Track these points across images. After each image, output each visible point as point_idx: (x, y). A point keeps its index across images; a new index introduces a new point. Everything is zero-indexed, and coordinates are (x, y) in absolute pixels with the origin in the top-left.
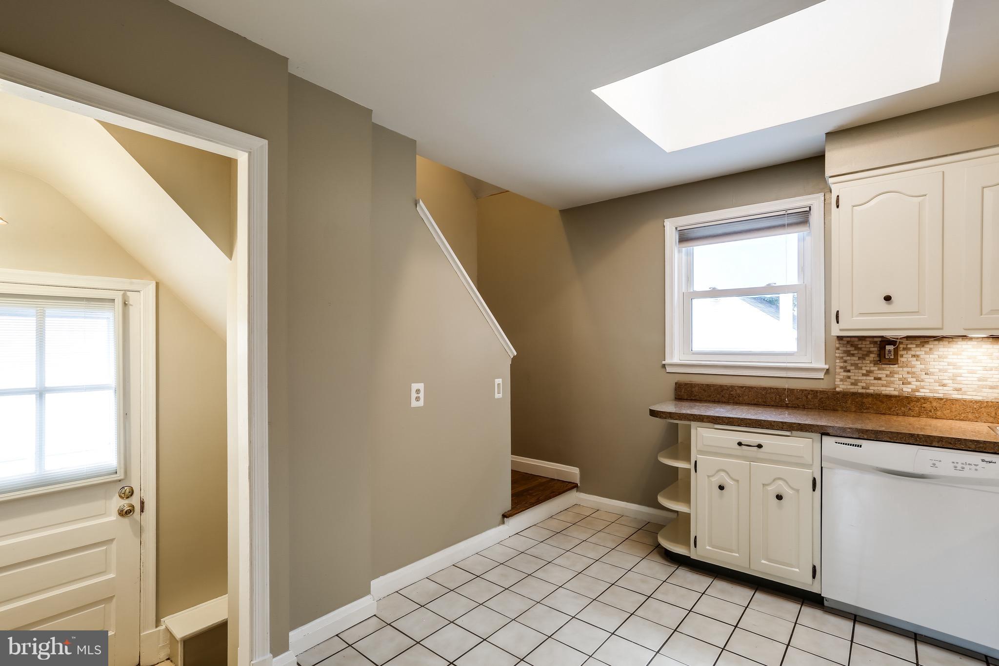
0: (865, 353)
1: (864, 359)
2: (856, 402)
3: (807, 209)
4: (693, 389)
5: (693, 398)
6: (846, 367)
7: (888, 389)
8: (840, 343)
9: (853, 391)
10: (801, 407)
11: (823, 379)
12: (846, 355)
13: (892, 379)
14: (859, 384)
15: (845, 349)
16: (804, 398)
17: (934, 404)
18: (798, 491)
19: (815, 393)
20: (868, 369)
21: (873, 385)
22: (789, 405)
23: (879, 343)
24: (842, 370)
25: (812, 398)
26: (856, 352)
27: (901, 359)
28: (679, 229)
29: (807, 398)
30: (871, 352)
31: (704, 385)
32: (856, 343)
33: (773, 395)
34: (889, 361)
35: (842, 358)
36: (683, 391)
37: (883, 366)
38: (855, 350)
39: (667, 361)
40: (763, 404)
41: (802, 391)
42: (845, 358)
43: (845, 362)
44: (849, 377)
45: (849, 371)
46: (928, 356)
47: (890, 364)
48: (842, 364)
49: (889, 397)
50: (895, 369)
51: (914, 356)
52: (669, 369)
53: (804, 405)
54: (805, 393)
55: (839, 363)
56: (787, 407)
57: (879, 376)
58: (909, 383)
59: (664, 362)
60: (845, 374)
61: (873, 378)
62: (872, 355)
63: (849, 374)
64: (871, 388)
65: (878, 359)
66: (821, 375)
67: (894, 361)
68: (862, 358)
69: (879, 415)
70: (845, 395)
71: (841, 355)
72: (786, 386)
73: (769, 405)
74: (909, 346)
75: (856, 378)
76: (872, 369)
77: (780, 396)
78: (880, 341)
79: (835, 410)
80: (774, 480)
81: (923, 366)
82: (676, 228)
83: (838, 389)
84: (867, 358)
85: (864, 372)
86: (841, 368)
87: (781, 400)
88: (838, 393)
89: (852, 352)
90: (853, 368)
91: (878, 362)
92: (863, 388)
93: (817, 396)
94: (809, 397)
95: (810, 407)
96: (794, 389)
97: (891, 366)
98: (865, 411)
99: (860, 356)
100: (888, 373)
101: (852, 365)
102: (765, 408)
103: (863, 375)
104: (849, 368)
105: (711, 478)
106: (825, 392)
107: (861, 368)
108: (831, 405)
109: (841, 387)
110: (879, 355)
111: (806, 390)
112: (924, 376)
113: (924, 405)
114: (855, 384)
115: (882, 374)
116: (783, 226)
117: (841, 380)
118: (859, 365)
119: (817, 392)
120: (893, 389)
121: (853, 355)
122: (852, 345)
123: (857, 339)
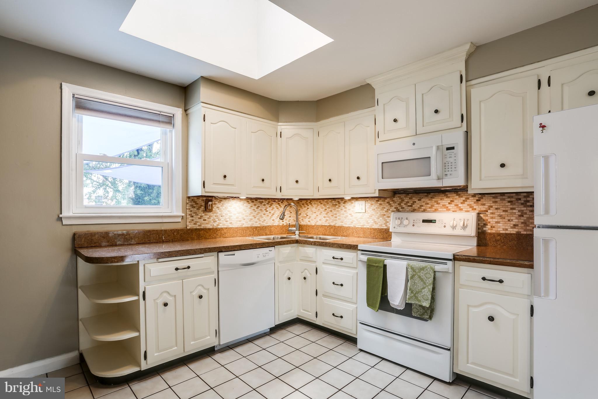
0: (199, 206)
1: (199, 209)
2: (197, 234)
3: (172, 115)
4: (93, 238)
5: (93, 245)
6: (191, 214)
7: (209, 225)
8: (189, 201)
9: (195, 228)
10: (171, 241)
11: (180, 222)
12: (191, 207)
13: (210, 220)
14: (198, 224)
15: (191, 204)
16: (173, 235)
17: (225, 231)
18: (208, 289)
19: (177, 231)
20: (201, 215)
21: (203, 224)
22: (164, 241)
23: (205, 201)
24: (190, 216)
25: (177, 234)
26: (196, 206)
27: (214, 209)
28: (76, 96)
29: (174, 234)
30: (202, 206)
31: (103, 233)
32: (196, 200)
33: (154, 235)
34: (210, 210)
35: (190, 209)
36: (83, 240)
37: (207, 213)
38: (195, 204)
39: (65, 214)
40: (149, 242)
41: (171, 230)
42: (191, 209)
43: (191, 211)
44: (193, 220)
45: (193, 217)
46: (222, 207)
47: (209, 212)
48: (190, 213)
49: (210, 229)
50: (211, 215)
51: (217, 207)
52: (65, 222)
53: (172, 240)
54: (173, 231)
55: (188, 213)
56: (163, 242)
57: (205, 218)
58: (216, 222)
59: (61, 216)
60: (191, 218)
61: (203, 220)
62: (202, 207)
63: (193, 218)
64: (202, 225)
65: (204, 209)
66: (179, 220)
67: (211, 211)
68: (198, 209)
69: (206, 240)
70: (192, 230)
71: (189, 207)
72: (163, 228)
73: (152, 243)
74: (216, 202)
75: (196, 220)
76: (203, 215)
77: (159, 235)
78: (206, 200)
79: (188, 240)
80: (197, 287)
81: (220, 213)
82: (74, 95)
83: (188, 228)
84: (200, 209)
85: (199, 217)
86: (189, 215)
87: (159, 238)
88: (189, 230)
89: (194, 206)
90: (195, 214)
91: (205, 211)
92: (199, 226)
93: (179, 233)
94: (175, 234)
95: (175, 240)
96: (167, 230)
97: (210, 213)
98: (201, 238)
99: (198, 208)
100: (208, 216)
101: (194, 213)
102: (150, 244)
103: (199, 218)
104: (193, 215)
105: (156, 301)
106: (183, 230)
107: (198, 215)
108: (185, 237)
109: (190, 226)
110: (205, 207)
111: (173, 230)
112: (221, 218)
113: (222, 232)
114: (195, 224)
115: (206, 217)
116: (159, 121)
117: (190, 222)
118: (197, 213)
119: (179, 230)
120: (210, 225)
121: (194, 207)
122: (194, 201)
123: (196, 198)
